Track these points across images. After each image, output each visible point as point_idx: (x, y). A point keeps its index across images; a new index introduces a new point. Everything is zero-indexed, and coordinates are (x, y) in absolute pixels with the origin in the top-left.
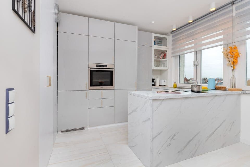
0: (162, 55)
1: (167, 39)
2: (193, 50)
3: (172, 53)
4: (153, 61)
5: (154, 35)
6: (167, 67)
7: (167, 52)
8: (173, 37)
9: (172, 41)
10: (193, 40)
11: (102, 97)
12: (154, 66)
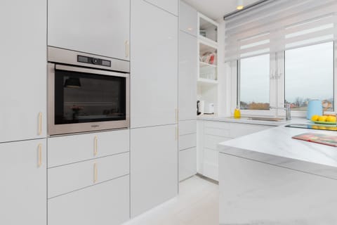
0: (208, 57)
1: (216, 30)
2: (268, 50)
3: (226, 55)
4: (198, 65)
5: (200, 15)
6: (216, 79)
7: (216, 52)
8: (227, 26)
9: (226, 33)
10: (269, 32)
11: (95, 154)
12: (201, 76)
